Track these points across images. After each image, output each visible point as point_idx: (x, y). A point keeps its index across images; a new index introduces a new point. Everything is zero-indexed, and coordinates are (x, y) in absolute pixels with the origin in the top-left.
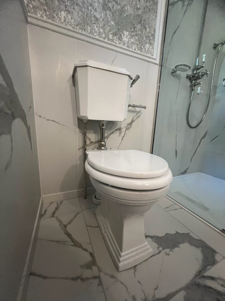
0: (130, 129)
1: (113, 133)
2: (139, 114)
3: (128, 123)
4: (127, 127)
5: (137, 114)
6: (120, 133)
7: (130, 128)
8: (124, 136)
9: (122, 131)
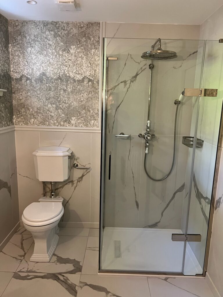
0: (81, 182)
1: (66, 184)
2: (88, 171)
3: (79, 177)
4: (79, 180)
5: (87, 171)
6: (73, 184)
7: (81, 180)
8: (76, 187)
9: (74, 182)
